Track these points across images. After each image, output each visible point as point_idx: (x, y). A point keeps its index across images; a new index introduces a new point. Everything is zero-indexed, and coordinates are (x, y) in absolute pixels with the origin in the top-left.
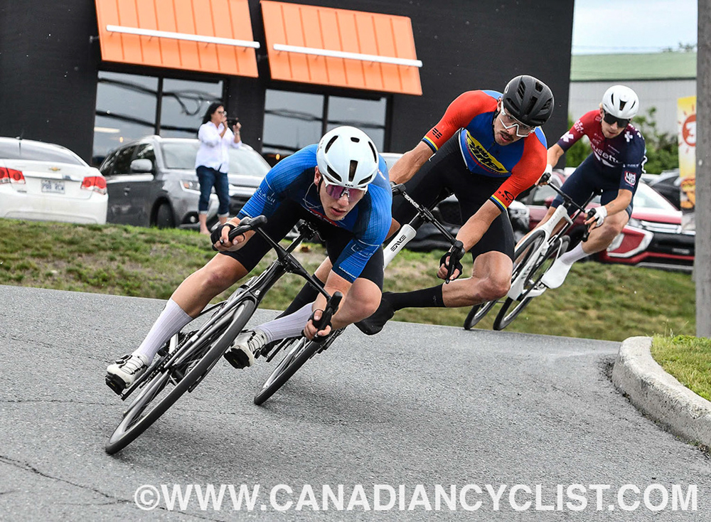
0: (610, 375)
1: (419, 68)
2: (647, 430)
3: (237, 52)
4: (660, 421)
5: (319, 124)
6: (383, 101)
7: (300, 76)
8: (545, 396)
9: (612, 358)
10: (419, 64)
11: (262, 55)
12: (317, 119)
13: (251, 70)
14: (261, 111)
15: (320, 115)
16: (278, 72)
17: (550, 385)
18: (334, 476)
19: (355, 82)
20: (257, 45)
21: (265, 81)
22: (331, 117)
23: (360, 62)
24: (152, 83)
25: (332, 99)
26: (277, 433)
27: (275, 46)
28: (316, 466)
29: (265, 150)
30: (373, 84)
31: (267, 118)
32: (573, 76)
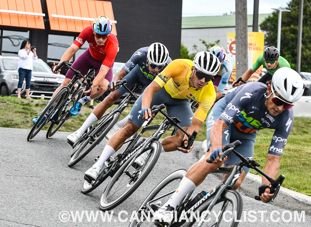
0: (198, 156)
1: (116, 24)
2: (213, 180)
3: (35, 18)
4: (219, 176)
7: (63, 28)
8: (169, 166)
9: (199, 149)
10: (116, 22)
11: (46, 19)
13: (41, 26)
14: (46, 44)
16: (54, 26)
17: (171, 161)
18: (76, 203)
20: (44, 15)
21: (48, 31)
23: (89, 22)
26: (51, 185)
27: (52, 15)
28: (68, 199)
29: (48, 61)
31: (49, 47)
32: (183, 26)
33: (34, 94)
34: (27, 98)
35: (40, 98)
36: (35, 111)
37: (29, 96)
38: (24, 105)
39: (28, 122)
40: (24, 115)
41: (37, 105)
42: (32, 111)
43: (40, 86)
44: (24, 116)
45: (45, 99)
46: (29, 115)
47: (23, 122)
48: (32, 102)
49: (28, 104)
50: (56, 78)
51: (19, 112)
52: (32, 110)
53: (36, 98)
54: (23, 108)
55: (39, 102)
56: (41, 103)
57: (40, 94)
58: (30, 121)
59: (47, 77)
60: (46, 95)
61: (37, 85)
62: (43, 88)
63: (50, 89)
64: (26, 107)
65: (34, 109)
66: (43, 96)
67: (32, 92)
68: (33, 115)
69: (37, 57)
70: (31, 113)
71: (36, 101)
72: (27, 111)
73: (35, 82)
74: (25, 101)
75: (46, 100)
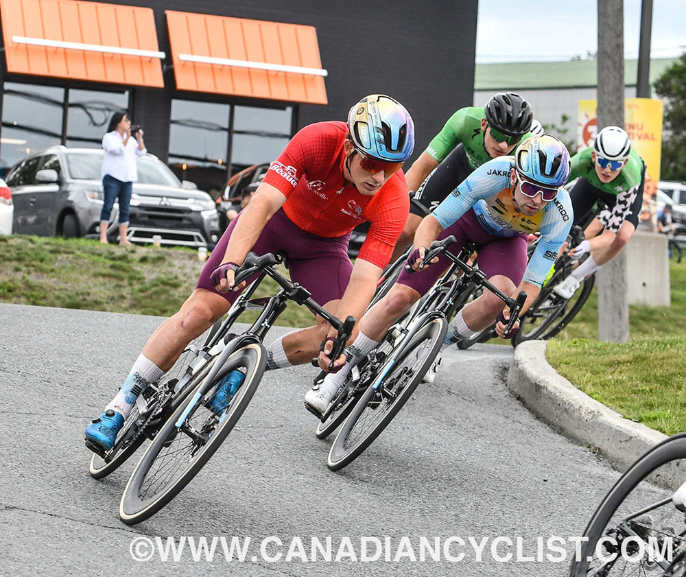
0: (505, 378)
1: (325, 77)
3: (142, 62)
4: (553, 424)
5: (225, 134)
6: (289, 110)
7: (206, 86)
8: (439, 399)
9: (507, 362)
10: (325, 73)
11: (168, 64)
12: (223, 129)
13: (156, 79)
14: (167, 122)
15: (226, 125)
16: (184, 82)
17: (445, 389)
19: (261, 92)
20: (163, 55)
21: (171, 91)
22: (236, 127)
23: (265, 70)
24: (57, 93)
25: (237, 109)
27: (181, 56)
29: (172, 160)
30: (279, 93)
31: (173, 128)
32: (477, 85)
33: (137, 234)
34: (121, 244)
35: (150, 244)
36: (138, 273)
37: (126, 238)
38: (114, 259)
39: (122, 297)
40: (115, 282)
41: (144, 260)
42: (131, 273)
43: (150, 217)
44: (114, 284)
45: (163, 245)
46: (125, 283)
47: (112, 298)
48: (133, 252)
49: (123, 258)
50: (187, 199)
51: (104, 276)
52: (134, 271)
53: (142, 244)
54: (113, 267)
55: (148, 252)
56: (153, 255)
57: (150, 235)
58: (129, 296)
59: (167, 197)
60: (165, 236)
61: (143, 215)
62: (156, 221)
63: (174, 223)
64: (118, 263)
65: (138, 267)
66: (157, 240)
67: (134, 229)
68: (135, 282)
69: (145, 150)
70: (131, 278)
71: (142, 251)
72: (120, 273)
73: (140, 207)
74: (118, 251)
75: (165, 250)
